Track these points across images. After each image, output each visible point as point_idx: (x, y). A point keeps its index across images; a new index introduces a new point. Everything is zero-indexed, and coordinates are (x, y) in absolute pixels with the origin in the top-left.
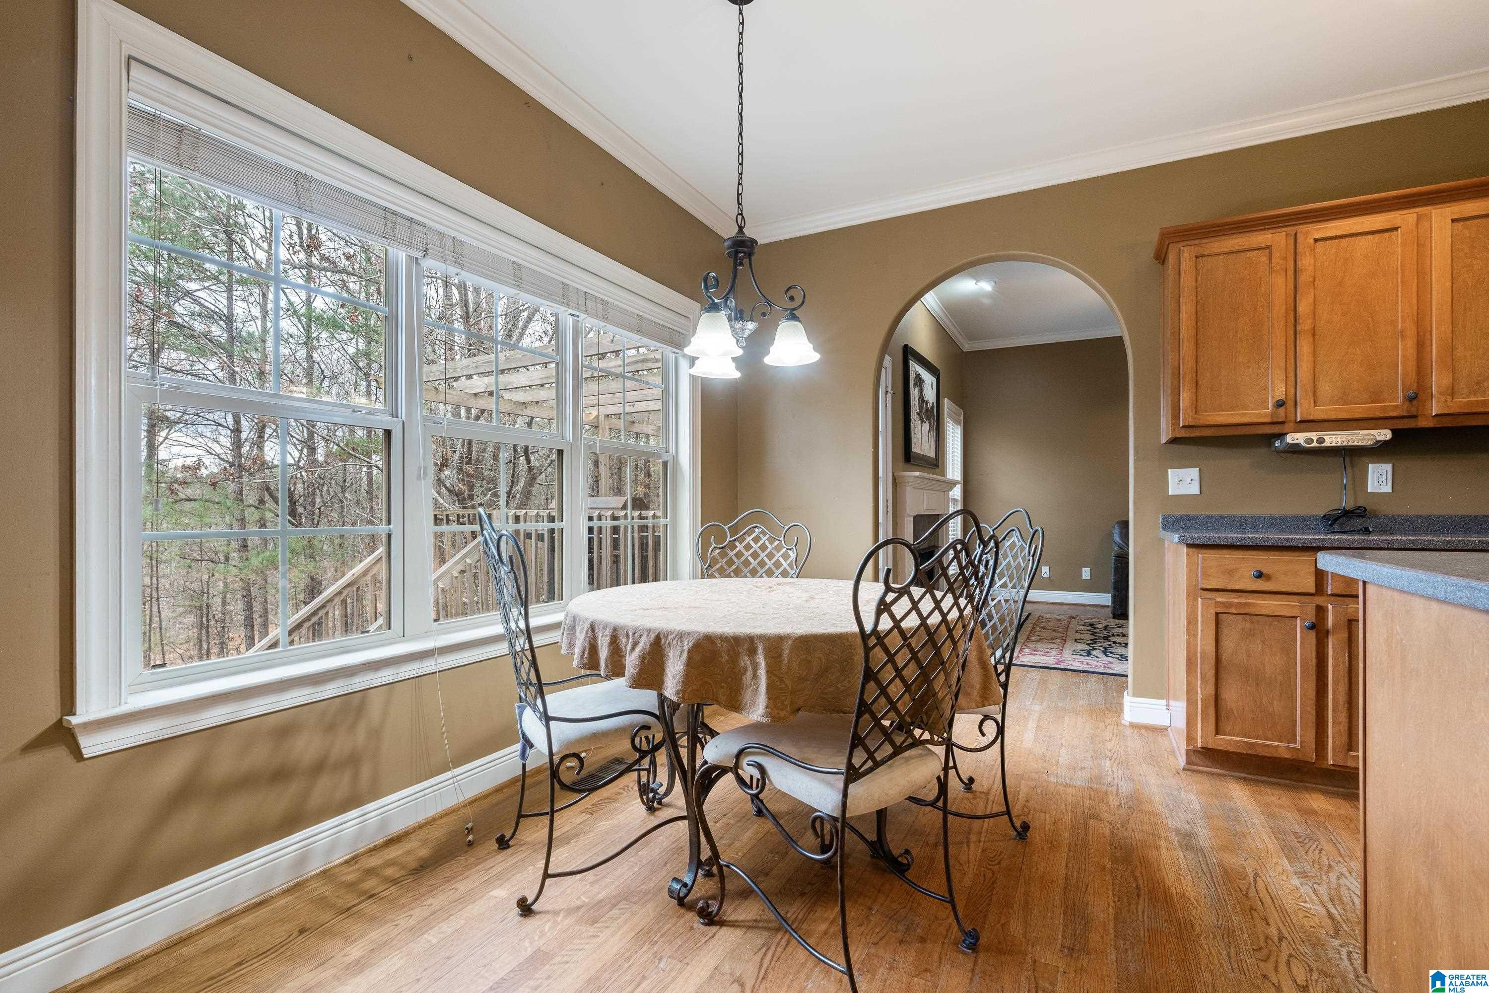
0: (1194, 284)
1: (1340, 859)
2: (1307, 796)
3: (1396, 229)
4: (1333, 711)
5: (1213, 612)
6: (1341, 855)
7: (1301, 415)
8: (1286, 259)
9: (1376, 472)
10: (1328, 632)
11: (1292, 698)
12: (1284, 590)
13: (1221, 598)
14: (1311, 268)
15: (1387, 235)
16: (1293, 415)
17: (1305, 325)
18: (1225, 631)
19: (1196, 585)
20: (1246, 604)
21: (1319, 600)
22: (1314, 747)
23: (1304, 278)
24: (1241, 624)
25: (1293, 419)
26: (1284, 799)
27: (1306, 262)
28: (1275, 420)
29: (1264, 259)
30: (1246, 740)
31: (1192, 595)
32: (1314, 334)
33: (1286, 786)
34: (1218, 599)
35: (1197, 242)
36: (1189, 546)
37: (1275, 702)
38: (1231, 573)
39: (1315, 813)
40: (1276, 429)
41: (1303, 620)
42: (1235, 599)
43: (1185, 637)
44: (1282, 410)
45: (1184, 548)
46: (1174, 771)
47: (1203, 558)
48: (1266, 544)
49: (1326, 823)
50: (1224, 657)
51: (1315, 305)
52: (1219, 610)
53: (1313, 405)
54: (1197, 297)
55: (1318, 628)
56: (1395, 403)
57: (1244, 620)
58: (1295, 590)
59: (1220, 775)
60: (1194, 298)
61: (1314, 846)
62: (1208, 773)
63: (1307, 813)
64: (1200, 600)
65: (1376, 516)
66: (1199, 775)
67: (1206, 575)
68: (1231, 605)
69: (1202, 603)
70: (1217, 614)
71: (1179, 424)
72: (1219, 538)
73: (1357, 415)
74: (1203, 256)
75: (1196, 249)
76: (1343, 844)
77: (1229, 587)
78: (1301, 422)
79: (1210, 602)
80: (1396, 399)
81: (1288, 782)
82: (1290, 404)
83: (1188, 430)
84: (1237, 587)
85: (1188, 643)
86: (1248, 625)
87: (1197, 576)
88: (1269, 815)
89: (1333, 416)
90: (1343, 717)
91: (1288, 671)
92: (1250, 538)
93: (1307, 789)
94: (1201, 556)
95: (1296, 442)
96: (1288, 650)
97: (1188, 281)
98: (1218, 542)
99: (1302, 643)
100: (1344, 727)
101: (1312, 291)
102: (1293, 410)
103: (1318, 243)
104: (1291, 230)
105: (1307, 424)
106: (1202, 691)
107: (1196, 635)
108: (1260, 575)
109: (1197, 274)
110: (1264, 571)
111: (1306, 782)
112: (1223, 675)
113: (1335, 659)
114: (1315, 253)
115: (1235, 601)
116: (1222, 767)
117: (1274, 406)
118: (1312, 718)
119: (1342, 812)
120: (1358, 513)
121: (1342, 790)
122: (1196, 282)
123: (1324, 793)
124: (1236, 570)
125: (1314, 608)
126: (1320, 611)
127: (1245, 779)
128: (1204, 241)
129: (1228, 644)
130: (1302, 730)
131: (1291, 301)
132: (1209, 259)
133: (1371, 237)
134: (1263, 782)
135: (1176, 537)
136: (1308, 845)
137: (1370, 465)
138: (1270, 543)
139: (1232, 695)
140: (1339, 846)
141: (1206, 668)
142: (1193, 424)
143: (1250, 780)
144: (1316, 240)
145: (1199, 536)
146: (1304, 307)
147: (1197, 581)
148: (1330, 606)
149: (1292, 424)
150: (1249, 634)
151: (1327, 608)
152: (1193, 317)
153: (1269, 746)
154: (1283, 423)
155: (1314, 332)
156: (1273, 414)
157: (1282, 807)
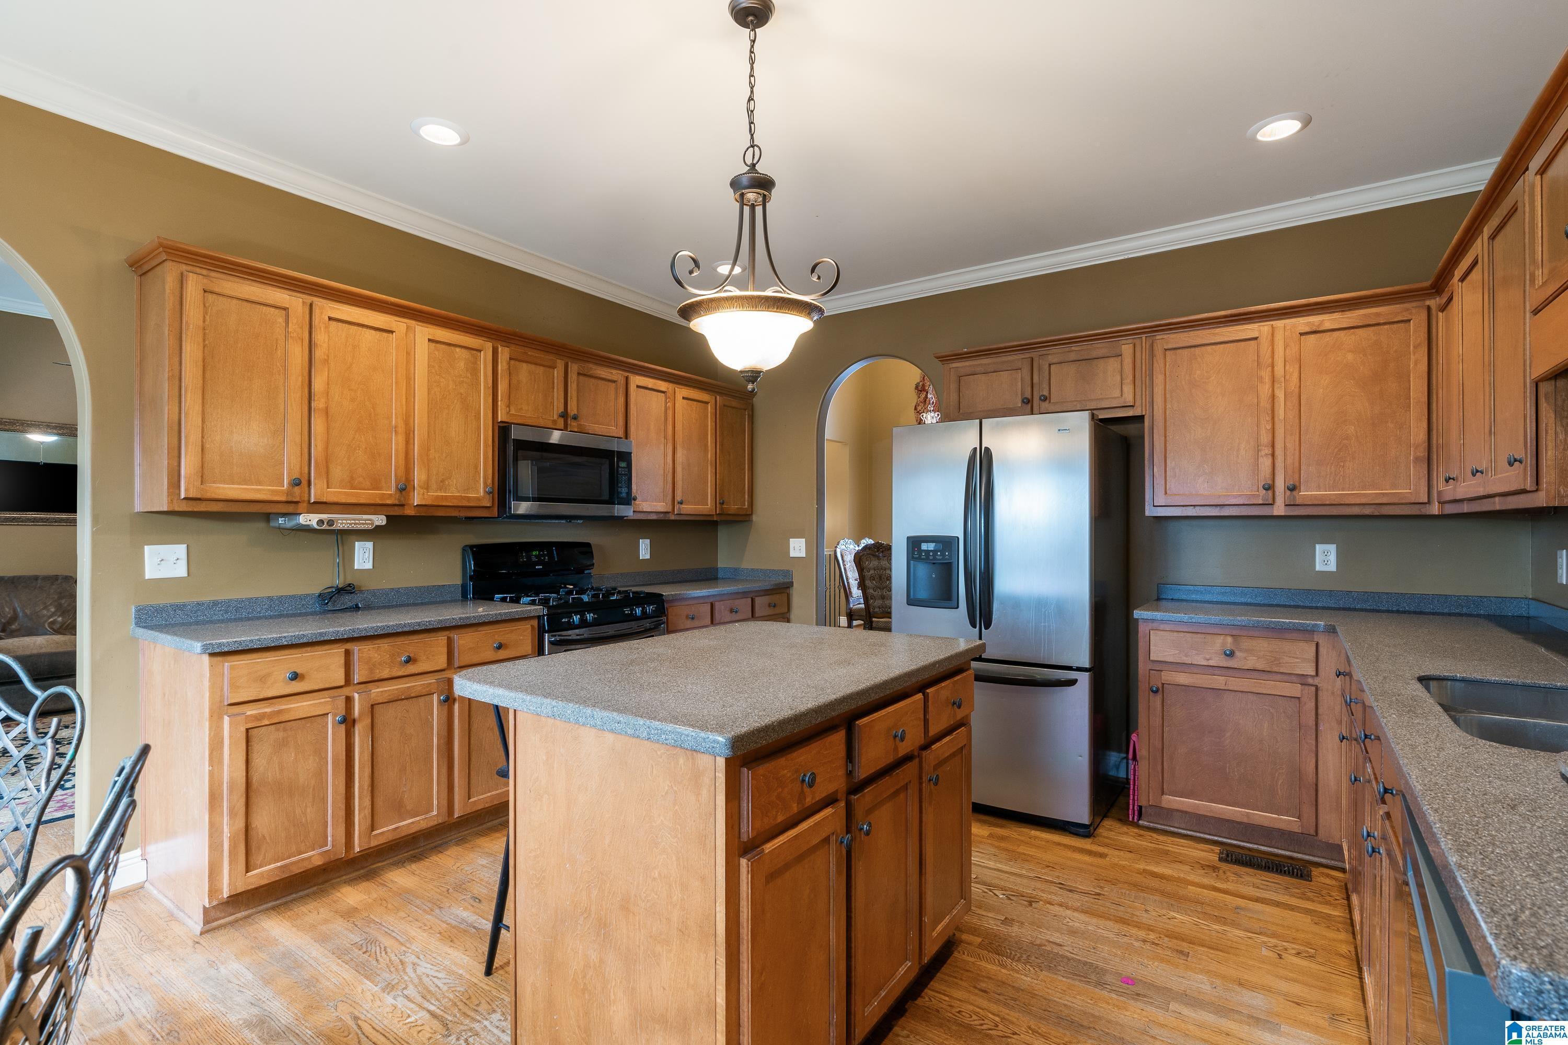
0: (201, 323)
1: (404, 948)
2: (339, 894)
3: (392, 332)
4: (360, 798)
5: (243, 729)
6: (402, 944)
7: (315, 495)
8: (301, 328)
9: (361, 549)
10: (354, 721)
11: (324, 800)
12: (316, 688)
13: (251, 711)
14: (325, 345)
15: (385, 334)
16: (306, 495)
17: (318, 404)
18: (256, 746)
19: (221, 701)
20: (280, 712)
21: (346, 691)
22: (344, 841)
23: (319, 354)
24: (275, 735)
25: (306, 499)
26: (322, 910)
27: (320, 337)
28: (290, 499)
29: (281, 320)
30: (279, 864)
31: (216, 715)
32: (327, 413)
33: (314, 893)
34: (249, 713)
35: (204, 272)
36: (212, 655)
37: (308, 810)
38: (263, 679)
39: (355, 909)
40: (290, 509)
41: (335, 715)
42: (267, 709)
43: (207, 768)
44: (296, 489)
45: (206, 658)
46: (190, 943)
47: (232, 668)
48: (301, 641)
49: (372, 916)
50: (255, 779)
51: (328, 384)
52: (249, 726)
53: (325, 486)
54: (204, 340)
55: (348, 722)
56: (389, 492)
57: (278, 730)
58: (327, 686)
59: (246, 917)
60: (201, 340)
61: (378, 948)
62: (231, 924)
63: (349, 914)
64: (226, 719)
65: (361, 591)
66: (222, 932)
67: (234, 686)
68: (262, 716)
69: (231, 724)
70: (247, 730)
71: (179, 494)
72: (252, 641)
73: (362, 501)
74: (212, 292)
75: (205, 281)
76: (395, 930)
77: (261, 697)
78: (314, 503)
79: (239, 718)
80: (389, 488)
81: (315, 888)
82: (304, 483)
83: (191, 502)
84: (270, 695)
85: (211, 774)
86: (281, 734)
87: (222, 690)
88: (323, 939)
89: (343, 500)
90: (367, 802)
91: (320, 773)
92: (285, 637)
93: (334, 887)
94: (227, 665)
95: (308, 523)
96: (320, 752)
97: (193, 314)
98: (250, 646)
99: (333, 740)
100: (368, 811)
101: (326, 369)
102: (306, 489)
103: (331, 322)
104: (309, 299)
105: (319, 506)
106: (228, 828)
107: (221, 762)
108: (295, 677)
109: (205, 313)
110: (298, 671)
111: (331, 879)
112: (254, 799)
113: (361, 747)
114: (329, 332)
115: (268, 710)
116: (248, 907)
117: (289, 484)
118: (342, 813)
119: (375, 895)
120: (347, 590)
121: (362, 871)
122: (204, 322)
123: (352, 882)
124: (269, 675)
125: (344, 700)
126: (349, 700)
127: (273, 908)
128: (213, 274)
129: (259, 761)
130: (333, 829)
131: (306, 374)
132: (221, 298)
133: (373, 332)
134: (291, 901)
135: (198, 646)
136: (373, 950)
137: (356, 543)
138: (305, 640)
139: (263, 821)
140: (394, 934)
141: (232, 800)
142: (199, 496)
143: (278, 906)
144: (330, 319)
145: (227, 641)
146: (318, 384)
147: (222, 696)
148: (356, 696)
149: (305, 505)
150: (282, 745)
151: (353, 697)
152: (200, 363)
153: (303, 860)
154: (297, 503)
155: (326, 411)
156: (288, 493)
157: (326, 921)
